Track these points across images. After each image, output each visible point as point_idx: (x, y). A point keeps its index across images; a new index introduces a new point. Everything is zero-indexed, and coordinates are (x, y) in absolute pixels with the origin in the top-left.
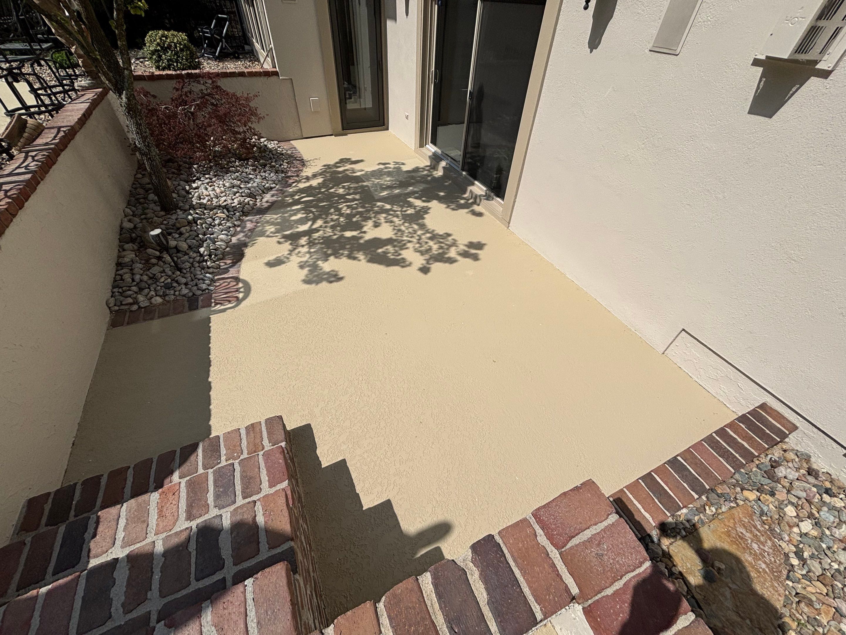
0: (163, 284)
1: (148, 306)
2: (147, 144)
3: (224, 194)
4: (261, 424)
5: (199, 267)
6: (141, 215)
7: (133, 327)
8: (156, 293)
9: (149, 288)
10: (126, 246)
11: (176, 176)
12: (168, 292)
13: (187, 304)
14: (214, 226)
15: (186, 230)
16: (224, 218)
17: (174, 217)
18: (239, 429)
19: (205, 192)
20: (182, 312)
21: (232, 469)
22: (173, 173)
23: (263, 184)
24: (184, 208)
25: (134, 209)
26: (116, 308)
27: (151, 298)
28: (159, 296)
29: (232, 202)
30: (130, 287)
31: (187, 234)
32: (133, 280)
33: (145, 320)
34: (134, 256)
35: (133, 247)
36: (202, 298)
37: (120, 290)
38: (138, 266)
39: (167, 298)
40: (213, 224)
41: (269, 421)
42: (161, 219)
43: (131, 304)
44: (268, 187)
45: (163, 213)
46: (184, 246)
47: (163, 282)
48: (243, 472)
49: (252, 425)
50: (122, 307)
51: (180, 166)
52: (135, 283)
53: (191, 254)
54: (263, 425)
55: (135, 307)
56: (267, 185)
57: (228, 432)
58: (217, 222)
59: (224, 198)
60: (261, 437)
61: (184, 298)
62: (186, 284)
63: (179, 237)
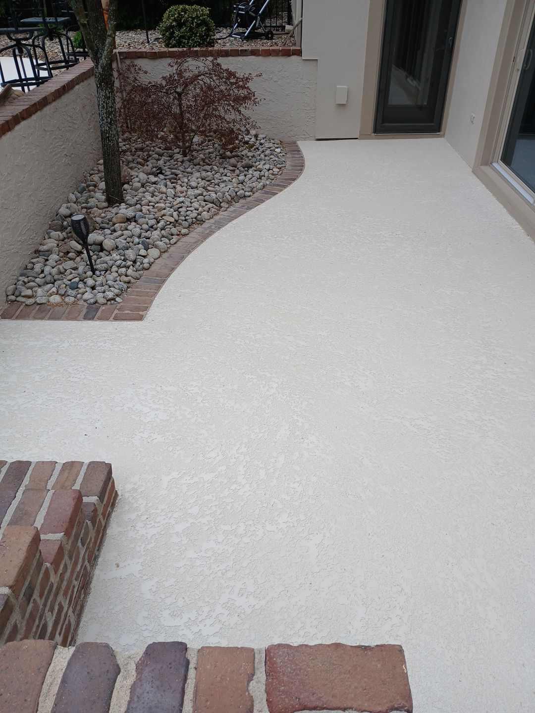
0: (69, 282)
1: (45, 303)
3: (184, 194)
5: (117, 272)
6: (83, 203)
7: (19, 322)
8: (58, 291)
9: (53, 283)
10: (54, 234)
11: (140, 166)
12: (70, 292)
13: (84, 311)
14: (156, 229)
15: (121, 227)
16: (171, 223)
17: (114, 210)
19: (164, 189)
20: (75, 319)
22: (138, 163)
23: (237, 189)
24: (130, 203)
25: (79, 195)
26: (13, 298)
27: (51, 295)
28: (60, 295)
29: (190, 205)
30: (36, 278)
31: (119, 233)
32: (42, 272)
33: (35, 318)
34: (56, 245)
35: (59, 236)
36: (104, 308)
37: (26, 280)
38: (54, 257)
39: (67, 299)
40: (154, 226)
42: (101, 211)
43: (29, 297)
44: (241, 194)
45: (105, 204)
46: (110, 244)
47: (70, 280)
50: (19, 299)
51: (150, 156)
52: (43, 275)
53: (115, 255)
55: (30, 301)
58: (160, 225)
59: (182, 199)
61: (85, 304)
62: (93, 288)
63: (111, 234)
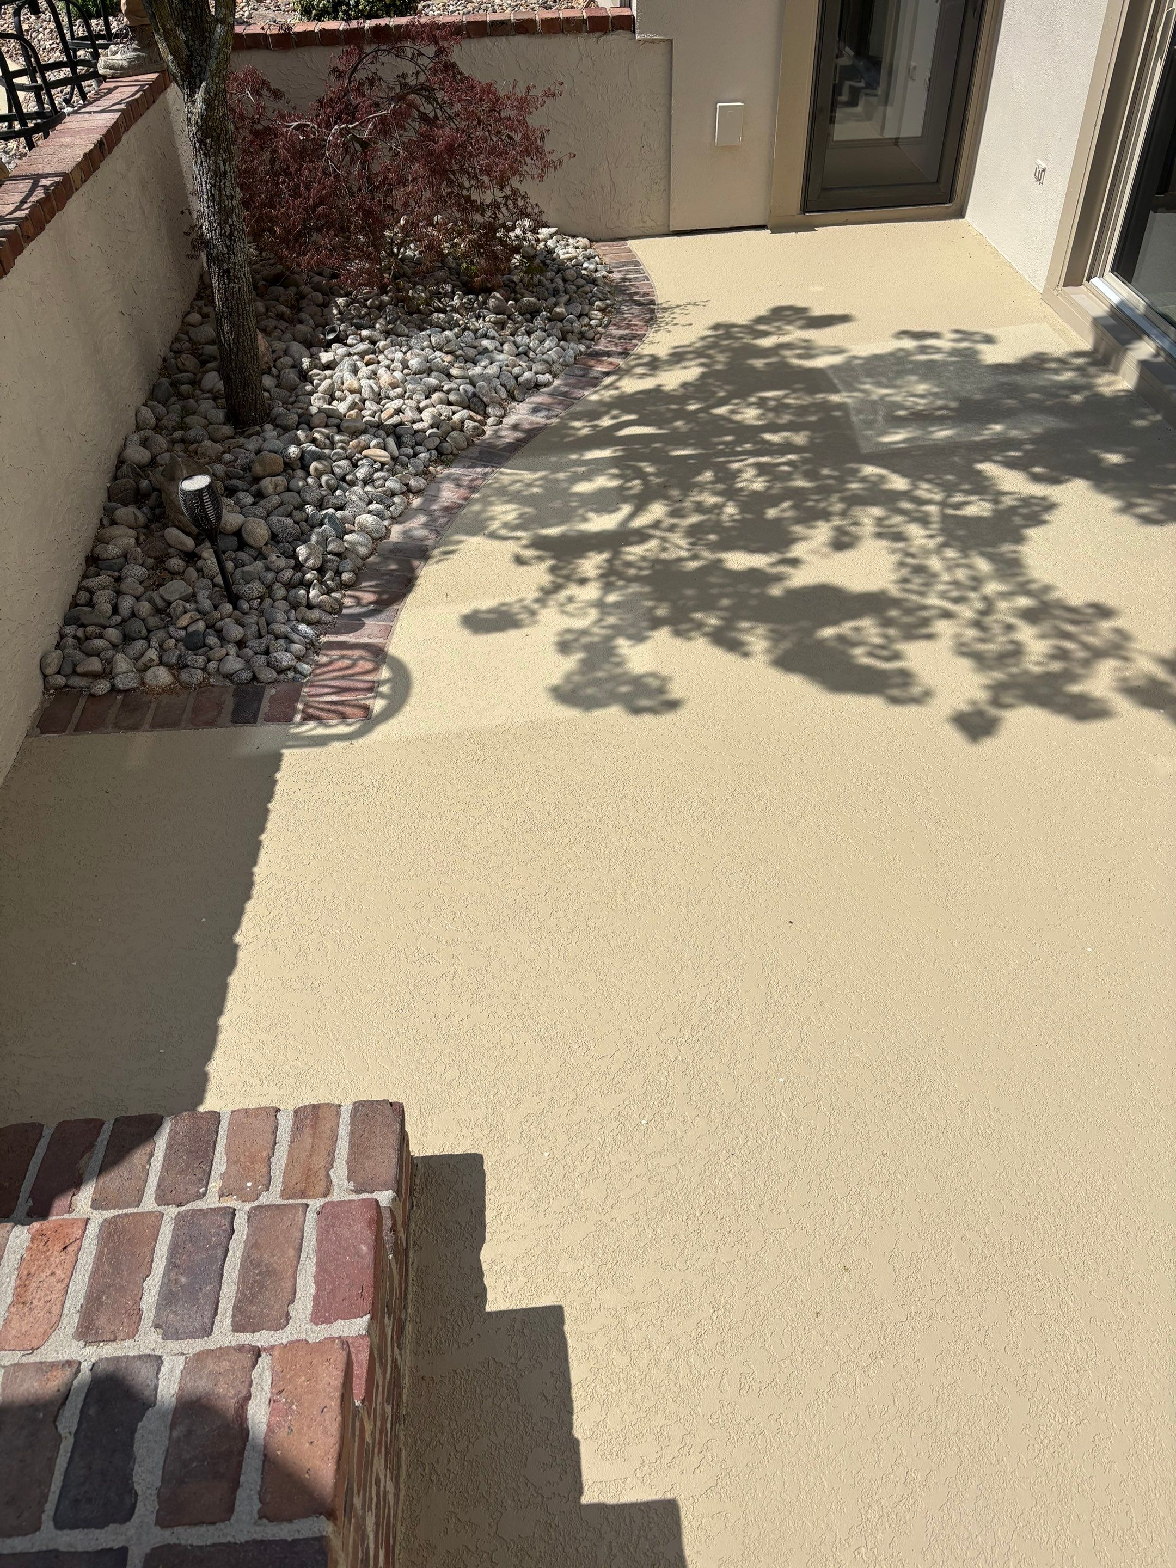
0: (183, 633)
1: (135, 689)
2: (228, 229)
3: (399, 390)
4: (338, 1114)
5: (286, 598)
6: (175, 429)
7: (87, 739)
8: (161, 657)
9: (147, 639)
10: (123, 512)
11: (284, 325)
12: (190, 657)
13: (229, 703)
14: (352, 484)
15: (276, 486)
16: (383, 464)
17: (252, 444)
18: (278, 1110)
19: (350, 381)
20: (212, 723)
21: (227, 1227)
22: (280, 316)
23: (516, 370)
24: (285, 422)
25: (161, 409)
26: (61, 680)
27: (146, 668)
28: (166, 665)
29: (417, 417)
30: (105, 627)
31: (276, 499)
32: (115, 611)
33: (118, 727)
34: (132, 541)
35: (136, 518)
36: (273, 692)
37: (80, 633)
38: (136, 571)
39: (184, 676)
40: (349, 477)
41: (364, 1110)
42: (219, 447)
43: (96, 676)
44: (528, 381)
45: (227, 430)
46: (259, 531)
47: (185, 628)
48: (252, 1245)
49: (315, 1107)
50: (77, 682)
51: (302, 296)
52: (118, 619)
53: (274, 557)
54: (345, 1118)
55: (102, 687)
56: (527, 375)
57: (246, 1111)
58: (361, 473)
59: (396, 404)
60: (331, 1154)
61: (228, 683)
62: (241, 644)
63: (254, 504)
